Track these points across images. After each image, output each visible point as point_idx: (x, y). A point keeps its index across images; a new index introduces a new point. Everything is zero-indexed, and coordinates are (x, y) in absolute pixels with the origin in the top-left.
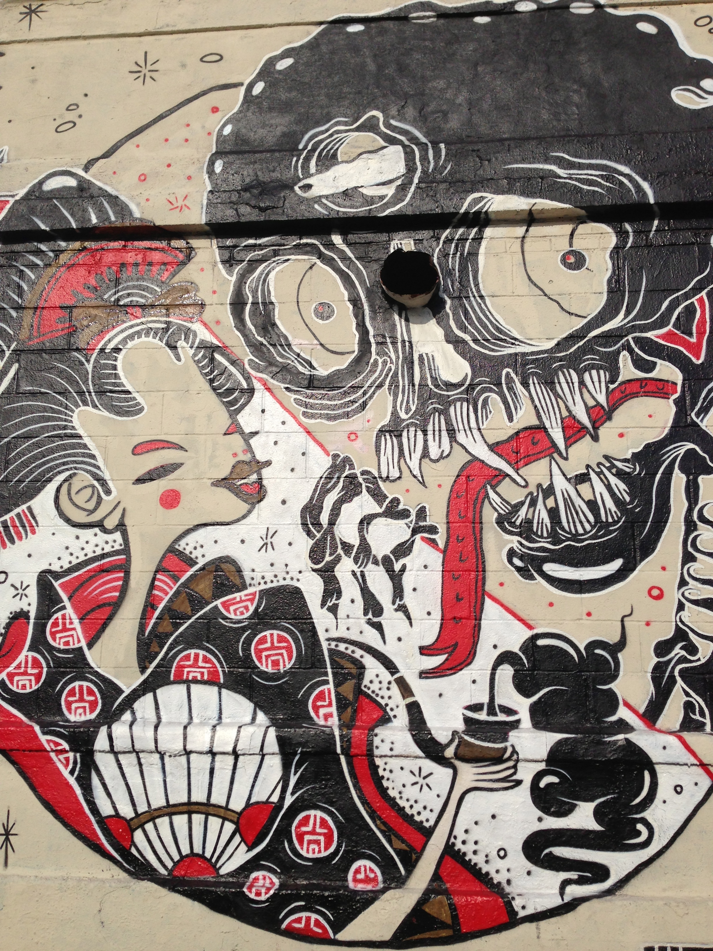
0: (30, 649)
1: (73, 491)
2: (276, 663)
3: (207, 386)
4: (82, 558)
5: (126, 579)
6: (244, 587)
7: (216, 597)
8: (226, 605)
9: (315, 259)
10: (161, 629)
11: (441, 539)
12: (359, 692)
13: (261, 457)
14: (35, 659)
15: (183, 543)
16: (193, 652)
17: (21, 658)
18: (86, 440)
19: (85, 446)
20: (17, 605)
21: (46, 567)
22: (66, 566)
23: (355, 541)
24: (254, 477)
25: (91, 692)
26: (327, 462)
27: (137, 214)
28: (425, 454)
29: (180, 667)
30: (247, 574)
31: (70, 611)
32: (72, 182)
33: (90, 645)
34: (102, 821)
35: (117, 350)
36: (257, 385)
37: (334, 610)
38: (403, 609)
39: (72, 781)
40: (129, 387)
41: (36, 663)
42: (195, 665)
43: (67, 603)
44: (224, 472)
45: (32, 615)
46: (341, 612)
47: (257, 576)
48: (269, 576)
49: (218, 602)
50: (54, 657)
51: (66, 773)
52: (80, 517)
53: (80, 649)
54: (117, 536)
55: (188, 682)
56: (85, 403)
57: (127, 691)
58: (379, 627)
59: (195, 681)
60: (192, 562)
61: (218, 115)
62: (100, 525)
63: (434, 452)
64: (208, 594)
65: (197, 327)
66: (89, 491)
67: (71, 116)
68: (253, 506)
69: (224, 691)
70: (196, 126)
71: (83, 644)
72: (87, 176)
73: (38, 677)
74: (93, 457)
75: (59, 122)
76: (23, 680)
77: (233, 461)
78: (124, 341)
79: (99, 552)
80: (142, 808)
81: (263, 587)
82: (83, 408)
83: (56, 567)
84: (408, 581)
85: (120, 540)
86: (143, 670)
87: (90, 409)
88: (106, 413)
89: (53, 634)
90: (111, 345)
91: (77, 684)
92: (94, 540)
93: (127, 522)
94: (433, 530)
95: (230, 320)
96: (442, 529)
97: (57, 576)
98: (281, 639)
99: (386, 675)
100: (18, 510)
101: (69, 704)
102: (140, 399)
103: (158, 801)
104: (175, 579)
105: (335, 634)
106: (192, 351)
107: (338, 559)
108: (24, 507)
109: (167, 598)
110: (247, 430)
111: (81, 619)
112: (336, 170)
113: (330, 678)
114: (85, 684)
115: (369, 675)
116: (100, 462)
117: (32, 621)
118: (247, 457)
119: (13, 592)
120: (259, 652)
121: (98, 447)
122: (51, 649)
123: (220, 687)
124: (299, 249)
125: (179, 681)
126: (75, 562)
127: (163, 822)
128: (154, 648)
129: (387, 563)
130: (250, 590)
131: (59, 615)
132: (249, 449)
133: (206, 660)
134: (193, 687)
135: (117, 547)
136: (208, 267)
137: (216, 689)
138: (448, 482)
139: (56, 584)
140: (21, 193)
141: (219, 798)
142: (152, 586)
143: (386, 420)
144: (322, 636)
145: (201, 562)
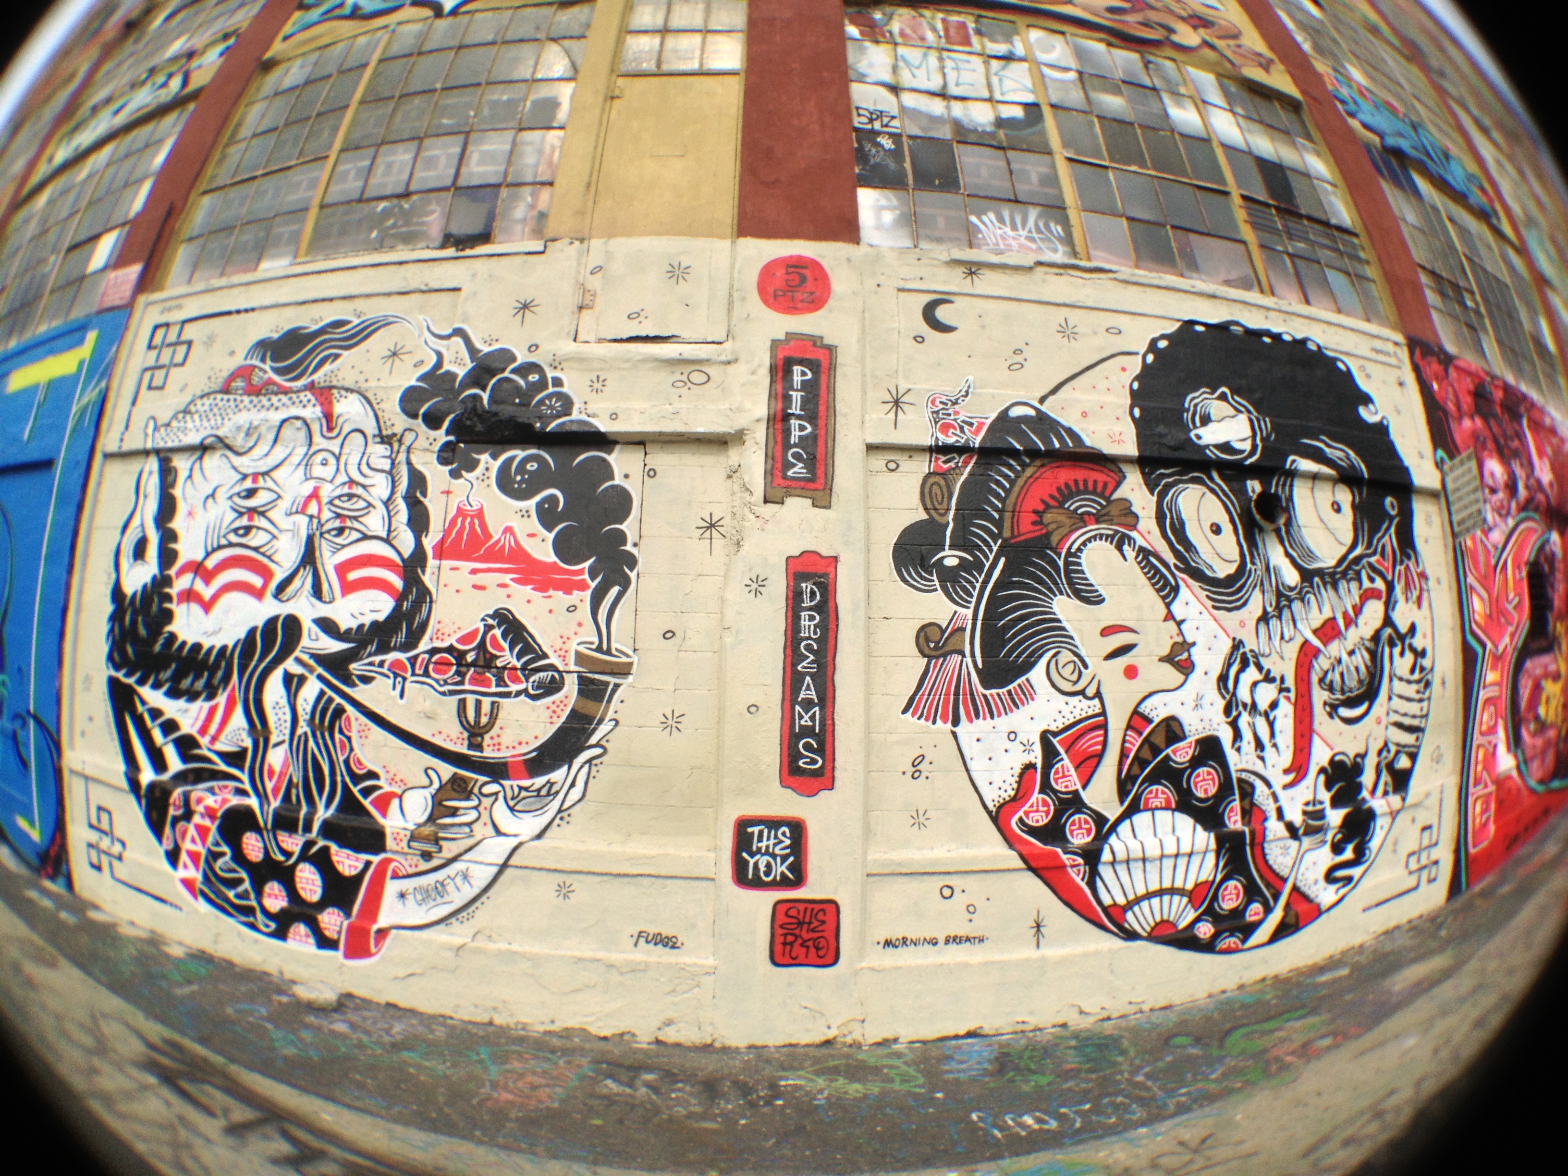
0: (1040, 792)
1: (1060, 665)
2: (1206, 791)
3: (1147, 582)
4: (1072, 720)
5: (1106, 735)
6: (1184, 738)
7: (1167, 747)
8: (1174, 752)
9: (1205, 489)
10: (1133, 772)
11: (1292, 695)
12: (1253, 804)
13: (1190, 640)
14: (1044, 801)
15: (1143, 706)
16: (1154, 788)
17: (1033, 799)
18: (1065, 624)
19: (1063, 629)
20: (1026, 759)
21: (1045, 727)
22: (1061, 726)
23: (1248, 701)
24: (1185, 655)
25: (1087, 822)
26: (1229, 644)
27: (1088, 443)
28: (1282, 638)
29: (1147, 800)
30: (1187, 728)
31: (1067, 762)
32: (1032, 413)
33: (1084, 787)
34: (1105, 909)
35: (1079, 550)
36: (1181, 583)
37: (1238, 750)
38: (1275, 745)
39: (1083, 885)
40: (1092, 581)
41: (1045, 803)
42: (1156, 797)
43: (1064, 755)
44: (1166, 651)
45: (1039, 765)
46: (1243, 750)
47: (1193, 729)
48: (1200, 729)
49: (1169, 751)
50: (1058, 798)
51: (1078, 880)
52: (1067, 687)
53: (1077, 791)
54: (1096, 701)
55: (1153, 810)
56: (1061, 593)
57: (1112, 819)
58: (1262, 759)
59: (1157, 808)
60: (1149, 721)
61: (1127, 373)
62: (1082, 693)
63: (1287, 637)
64: (1162, 746)
65: (1134, 534)
66: (1071, 666)
67: (1019, 358)
68: (1187, 675)
69: (1177, 814)
70: (1114, 379)
71: (1079, 786)
72: (1043, 408)
73: (1047, 813)
74: (1071, 638)
75: (1010, 362)
76: (1037, 816)
77: (1171, 642)
78: (1084, 544)
79: (1084, 715)
80: (1131, 897)
81: (1197, 737)
82: (1059, 597)
83: (1053, 728)
84: (1277, 726)
85: (1099, 705)
86: (1122, 802)
87: (1065, 597)
88: (1078, 602)
89: (1056, 780)
90: (1075, 546)
91: (1076, 817)
92: (1079, 706)
93: (1102, 690)
94: (1288, 690)
95: (1156, 531)
96: (1293, 689)
97: (1055, 734)
98: (1209, 773)
99: (1266, 791)
100: (1019, 681)
101: (1072, 832)
102: (1102, 591)
103: (1141, 891)
104: (1140, 734)
105: (1240, 767)
106: (1134, 554)
107: (1239, 714)
108: (1023, 678)
109: (1135, 749)
110: (1178, 618)
111: (1077, 768)
112: (1211, 426)
113: (1237, 797)
114: (1083, 816)
115: (1258, 792)
116: (1077, 642)
117: (1039, 770)
118: (1179, 639)
119: (1023, 748)
120: (1196, 784)
121: (1075, 629)
122: (1055, 792)
123: (1174, 810)
124: (1195, 480)
125: (1146, 809)
126: (1067, 723)
127: (1145, 904)
128: (1129, 787)
129: (1266, 715)
130: (1189, 740)
131: (1059, 765)
132: (1181, 633)
133: (1163, 793)
134: (1157, 813)
135: (1097, 711)
136: (1136, 487)
137: (1169, 813)
138: (1294, 656)
139: (1055, 741)
140: (993, 416)
141: (1178, 884)
142: (1124, 741)
143: (1259, 613)
144: (1233, 769)
145: (1157, 721)
